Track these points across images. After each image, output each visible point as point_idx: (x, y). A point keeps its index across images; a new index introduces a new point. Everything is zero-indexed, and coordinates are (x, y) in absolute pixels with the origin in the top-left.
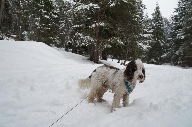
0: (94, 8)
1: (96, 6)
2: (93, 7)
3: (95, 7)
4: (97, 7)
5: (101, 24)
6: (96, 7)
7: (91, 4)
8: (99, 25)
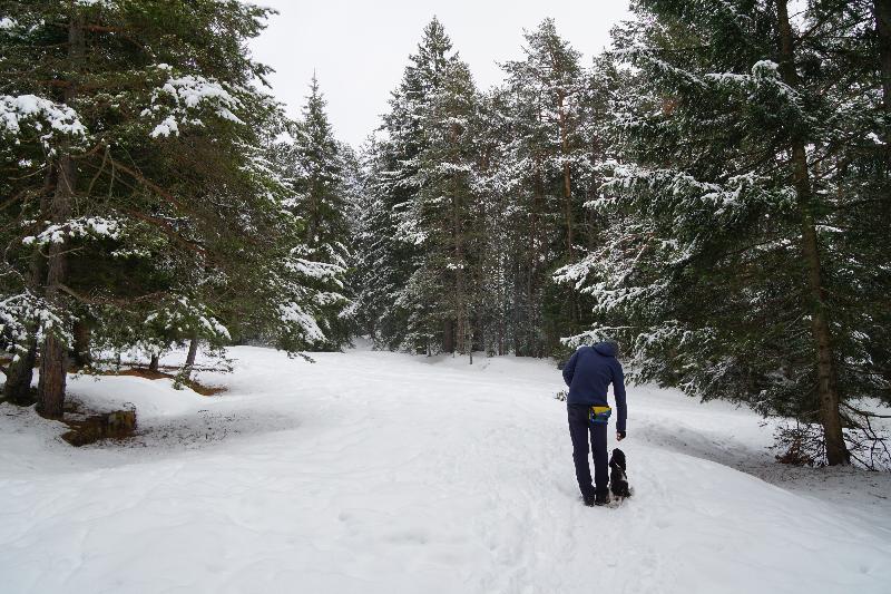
0: (47, 125)
1: (64, 118)
2: (41, 117)
3: (56, 124)
4: (70, 122)
5: (103, 227)
6: (69, 127)
7: (30, 103)
8: (90, 229)
